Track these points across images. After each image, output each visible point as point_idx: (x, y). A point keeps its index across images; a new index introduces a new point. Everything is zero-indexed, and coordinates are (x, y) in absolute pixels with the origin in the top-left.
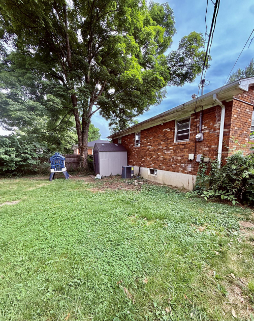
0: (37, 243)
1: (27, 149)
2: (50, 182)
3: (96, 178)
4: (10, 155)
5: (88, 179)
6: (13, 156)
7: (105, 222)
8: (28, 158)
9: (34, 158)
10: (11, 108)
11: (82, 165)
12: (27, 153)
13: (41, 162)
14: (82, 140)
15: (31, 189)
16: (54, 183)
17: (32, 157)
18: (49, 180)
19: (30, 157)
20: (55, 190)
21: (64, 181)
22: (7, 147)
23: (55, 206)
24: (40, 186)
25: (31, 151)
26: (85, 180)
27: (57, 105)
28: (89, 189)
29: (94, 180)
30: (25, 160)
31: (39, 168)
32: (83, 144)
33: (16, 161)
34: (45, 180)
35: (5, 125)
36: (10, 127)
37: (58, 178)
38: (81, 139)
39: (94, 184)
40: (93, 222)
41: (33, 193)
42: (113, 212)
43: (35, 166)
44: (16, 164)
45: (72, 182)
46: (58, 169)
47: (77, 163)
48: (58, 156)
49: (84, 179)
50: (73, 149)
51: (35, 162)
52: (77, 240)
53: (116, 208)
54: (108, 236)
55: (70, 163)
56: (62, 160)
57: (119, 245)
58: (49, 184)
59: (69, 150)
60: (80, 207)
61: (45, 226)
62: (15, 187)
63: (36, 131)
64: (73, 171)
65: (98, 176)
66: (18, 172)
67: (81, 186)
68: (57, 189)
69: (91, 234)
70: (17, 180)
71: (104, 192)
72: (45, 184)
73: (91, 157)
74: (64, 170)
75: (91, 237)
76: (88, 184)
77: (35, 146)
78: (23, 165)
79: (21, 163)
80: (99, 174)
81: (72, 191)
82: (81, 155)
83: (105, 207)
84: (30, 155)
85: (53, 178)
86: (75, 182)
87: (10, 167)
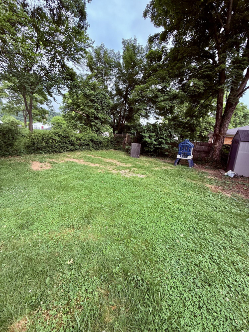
0: (136, 216)
1: (163, 135)
2: (174, 166)
3: (226, 174)
4: (151, 139)
5: (215, 172)
6: (153, 139)
7: (207, 237)
8: (163, 143)
9: (167, 143)
10: (159, 100)
11: (212, 156)
12: (163, 138)
13: (172, 147)
14: (221, 126)
15: (157, 169)
16: (176, 168)
17: (166, 142)
18: (174, 164)
19: (164, 141)
20: (173, 175)
21: (186, 169)
22: (151, 132)
23: (165, 191)
24: (164, 168)
25: (166, 137)
26: (209, 174)
27: (198, 88)
28: (209, 186)
29: (222, 176)
30: (160, 143)
31: (170, 152)
32: (220, 131)
33: (155, 144)
34: (171, 164)
35: (155, 115)
36: (158, 117)
37: (182, 165)
38: (219, 124)
39: (220, 181)
40: (191, 228)
41: (157, 173)
42: (227, 230)
43: (166, 150)
44: (154, 146)
45: (194, 172)
46: (184, 156)
47: (208, 152)
48: (187, 143)
49: (209, 172)
50: (209, 136)
51: (166, 147)
52: (165, 237)
53: (235, 227)
54: (201, 258)
55: (199, 151)
56: (190, 147)
57: (210, 285)
58: (172, 168)
59: (205, 137)
60: (187, 202)
61: (149, 205)
62: (148, 164)
63: (175, 119)
64: (201, 160)
65: (230, 173)
66: (154, 153)
67: (202, 179)
68: (175, 175)
69: (181, 242)
70: (152, 160)
71: (229, 195)
72: (169, 168)
73: (227, 147)
74: (190, 157)
75: (178, 243)
76: (212, 179)
77: (170, 132)
78: (158, 148)
79: (157, 146)
80: (233, 170)
81: (189, 181)
82: (214, 143)
83: (219, 216)
84: (165, 140)
85: (178, 164)
86: (197, 172)
87: (150, 148)
